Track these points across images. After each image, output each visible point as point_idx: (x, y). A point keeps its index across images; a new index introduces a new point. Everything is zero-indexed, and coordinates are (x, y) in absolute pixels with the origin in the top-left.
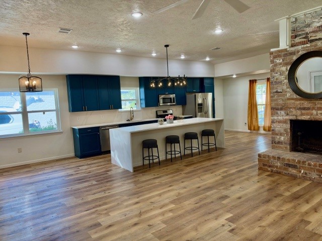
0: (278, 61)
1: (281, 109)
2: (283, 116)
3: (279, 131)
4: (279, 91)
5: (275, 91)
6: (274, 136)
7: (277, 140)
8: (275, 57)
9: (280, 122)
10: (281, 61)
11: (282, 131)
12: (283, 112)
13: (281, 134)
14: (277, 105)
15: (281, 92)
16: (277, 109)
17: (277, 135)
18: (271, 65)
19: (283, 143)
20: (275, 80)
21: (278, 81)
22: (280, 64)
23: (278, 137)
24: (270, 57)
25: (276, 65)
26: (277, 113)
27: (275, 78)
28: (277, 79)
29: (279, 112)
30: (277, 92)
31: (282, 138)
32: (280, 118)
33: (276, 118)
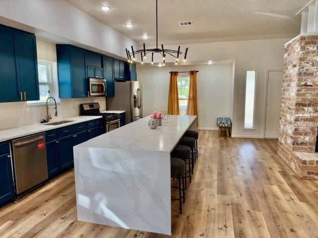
0: (311, 49)
1: (309, 105)
2: (310, 112)
3: (304, 130)
4: (309, 84)
5: (304, 83)
6: (296, 136)
7: (300, 141)
8: (307, 43)
9: (306, 120)
10: (315, 48)
11: (308, 130)
12: (311, 109)
13: (306, 134)
14: (304, 100)
15: (312, 86)
16: (305, 105)
17: (301, 134)
18: (301, 52)
19: (308, 144)
20: (305, 71)
21: (308, 72)
22: (314, 52)
23: (302, 137)
24: (301, 42)
25: (307, 53)
26: (303, 110)
27: (305, 69)
28: (307, 70)
29: (306, 109)
30: (306, 85)
31: (307, 139)
32: (306, 115)
33: (301, 115)
